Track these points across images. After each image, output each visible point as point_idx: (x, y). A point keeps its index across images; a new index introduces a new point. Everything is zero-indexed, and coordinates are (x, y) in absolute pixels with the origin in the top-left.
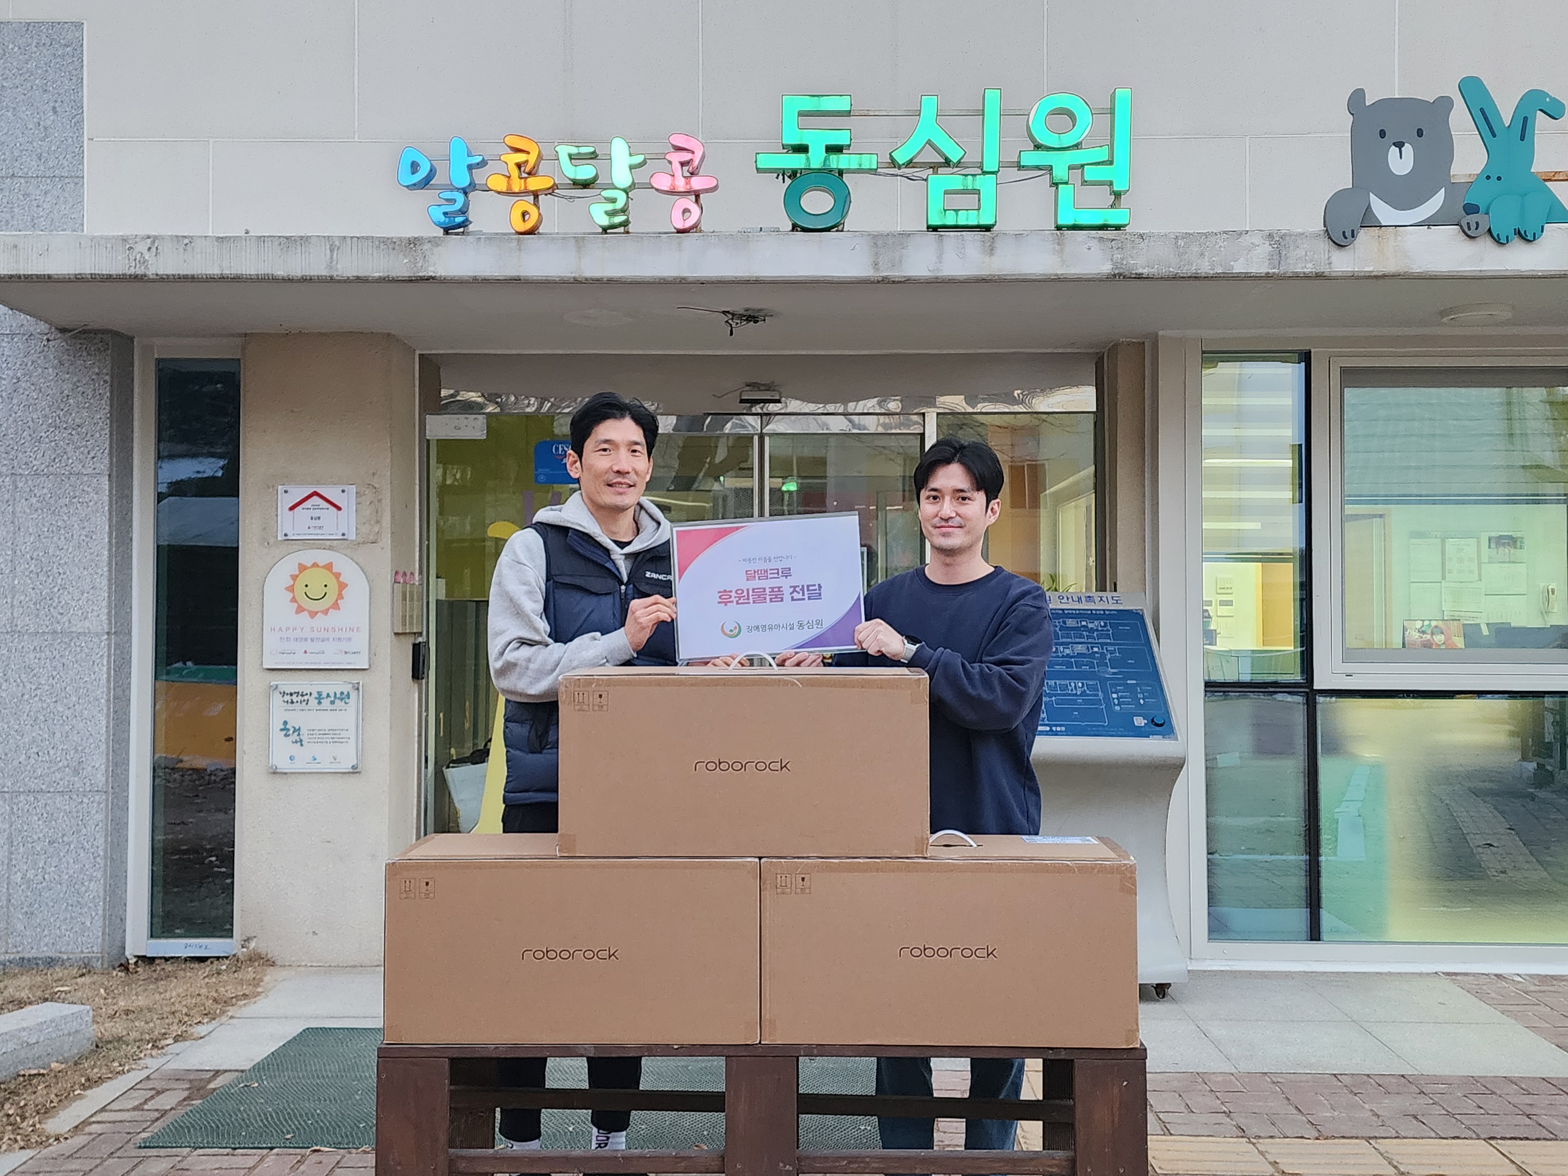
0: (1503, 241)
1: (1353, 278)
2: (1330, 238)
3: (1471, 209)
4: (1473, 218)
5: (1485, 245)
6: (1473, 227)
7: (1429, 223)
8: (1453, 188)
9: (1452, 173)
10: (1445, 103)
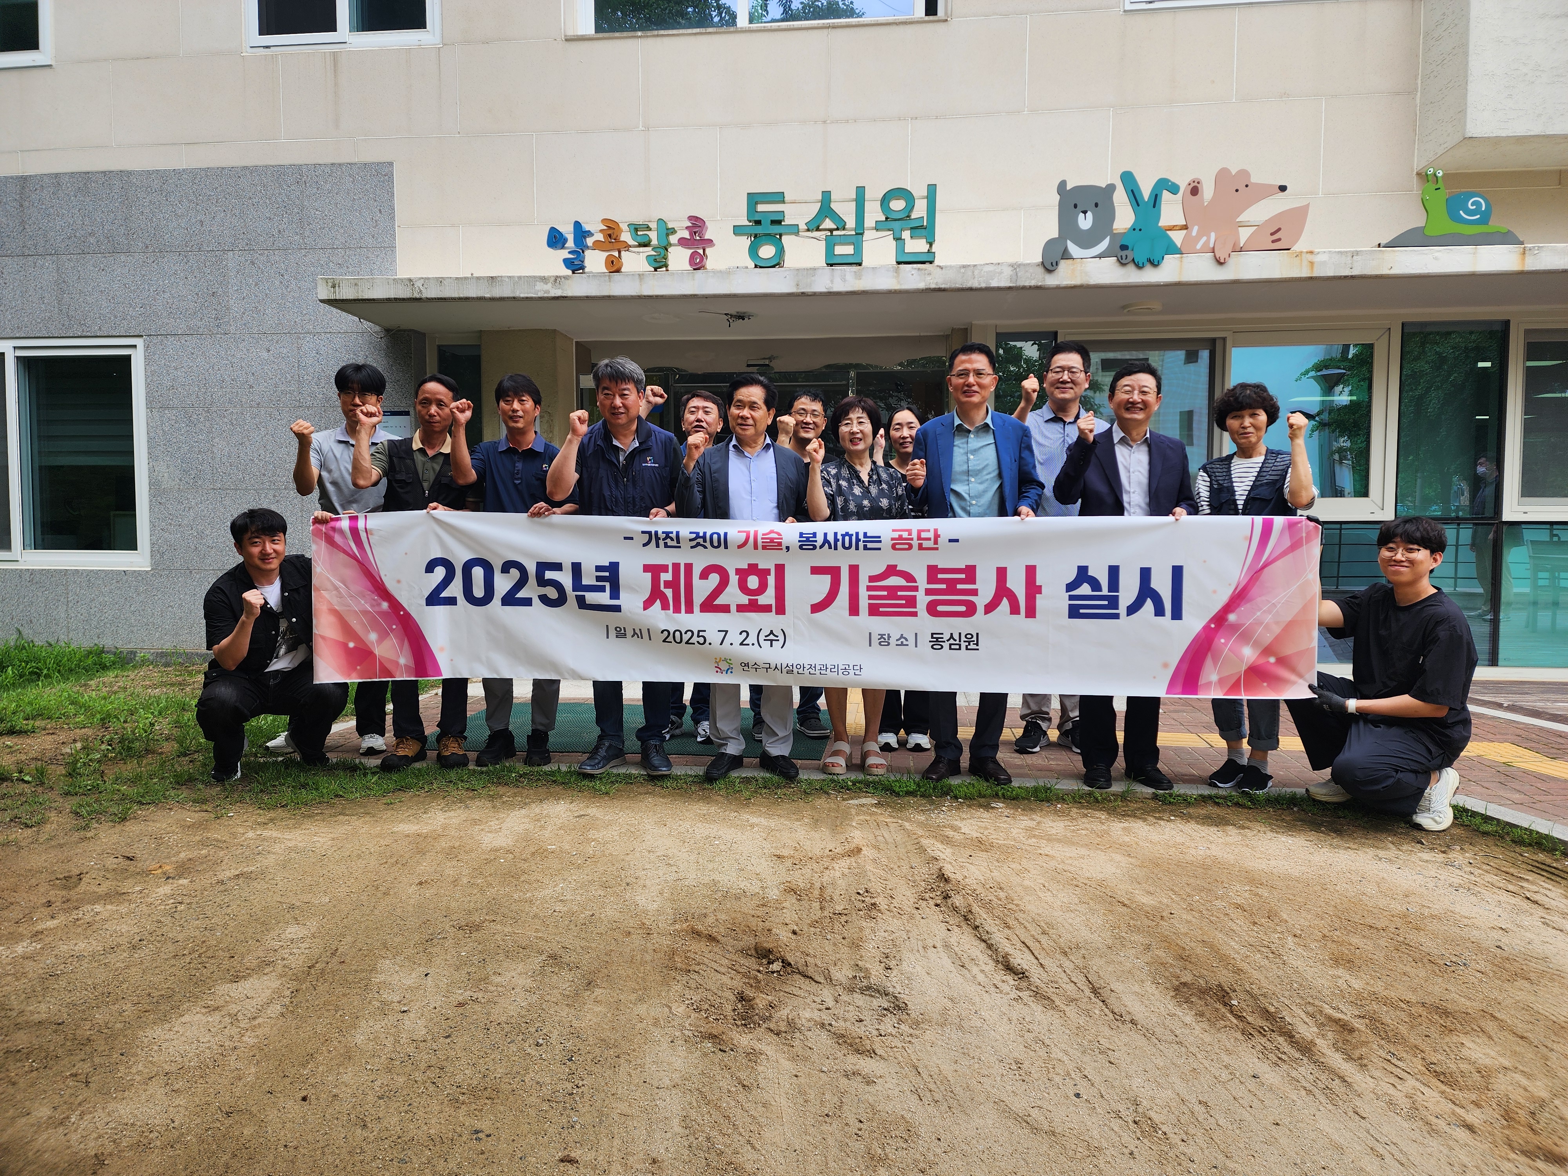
0: (1141, 265)
1: (1058, 288)
2: (1044, 267)
3: (1124, 247)
4: (1124, 253)
5: (1131, 268)
6: (1124, 257)
7: (1100, 256)
8: (1114, 236)
9: (1115, 227)
10: (1111, 188)
